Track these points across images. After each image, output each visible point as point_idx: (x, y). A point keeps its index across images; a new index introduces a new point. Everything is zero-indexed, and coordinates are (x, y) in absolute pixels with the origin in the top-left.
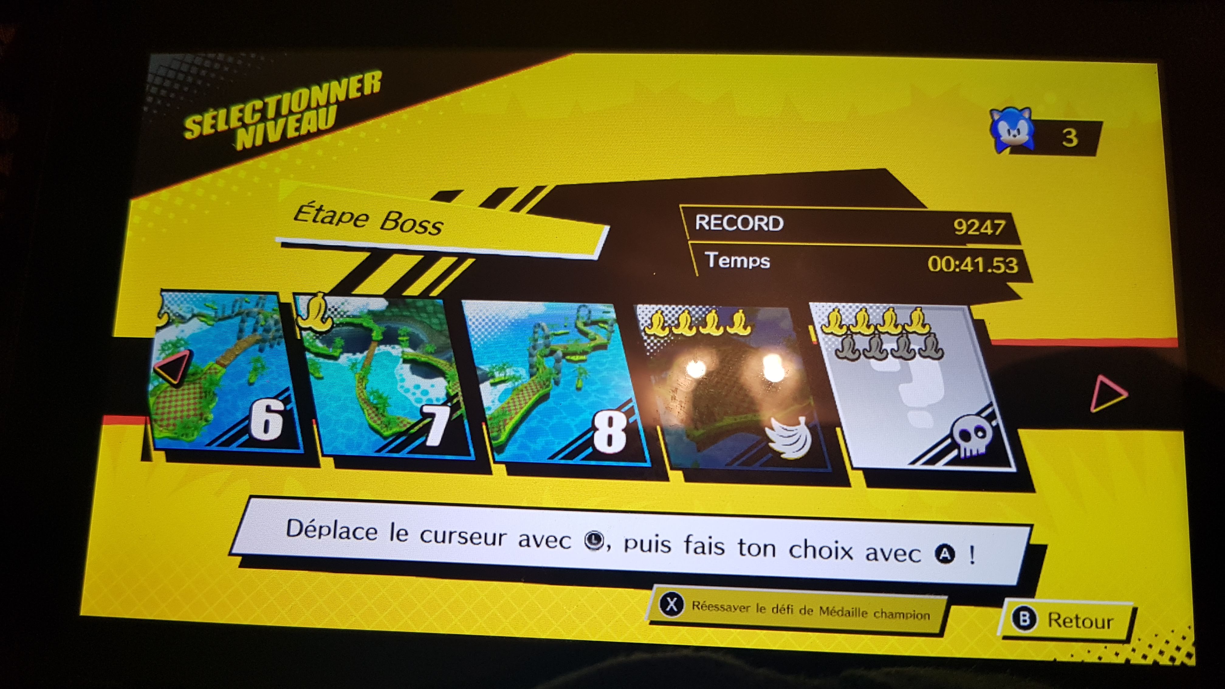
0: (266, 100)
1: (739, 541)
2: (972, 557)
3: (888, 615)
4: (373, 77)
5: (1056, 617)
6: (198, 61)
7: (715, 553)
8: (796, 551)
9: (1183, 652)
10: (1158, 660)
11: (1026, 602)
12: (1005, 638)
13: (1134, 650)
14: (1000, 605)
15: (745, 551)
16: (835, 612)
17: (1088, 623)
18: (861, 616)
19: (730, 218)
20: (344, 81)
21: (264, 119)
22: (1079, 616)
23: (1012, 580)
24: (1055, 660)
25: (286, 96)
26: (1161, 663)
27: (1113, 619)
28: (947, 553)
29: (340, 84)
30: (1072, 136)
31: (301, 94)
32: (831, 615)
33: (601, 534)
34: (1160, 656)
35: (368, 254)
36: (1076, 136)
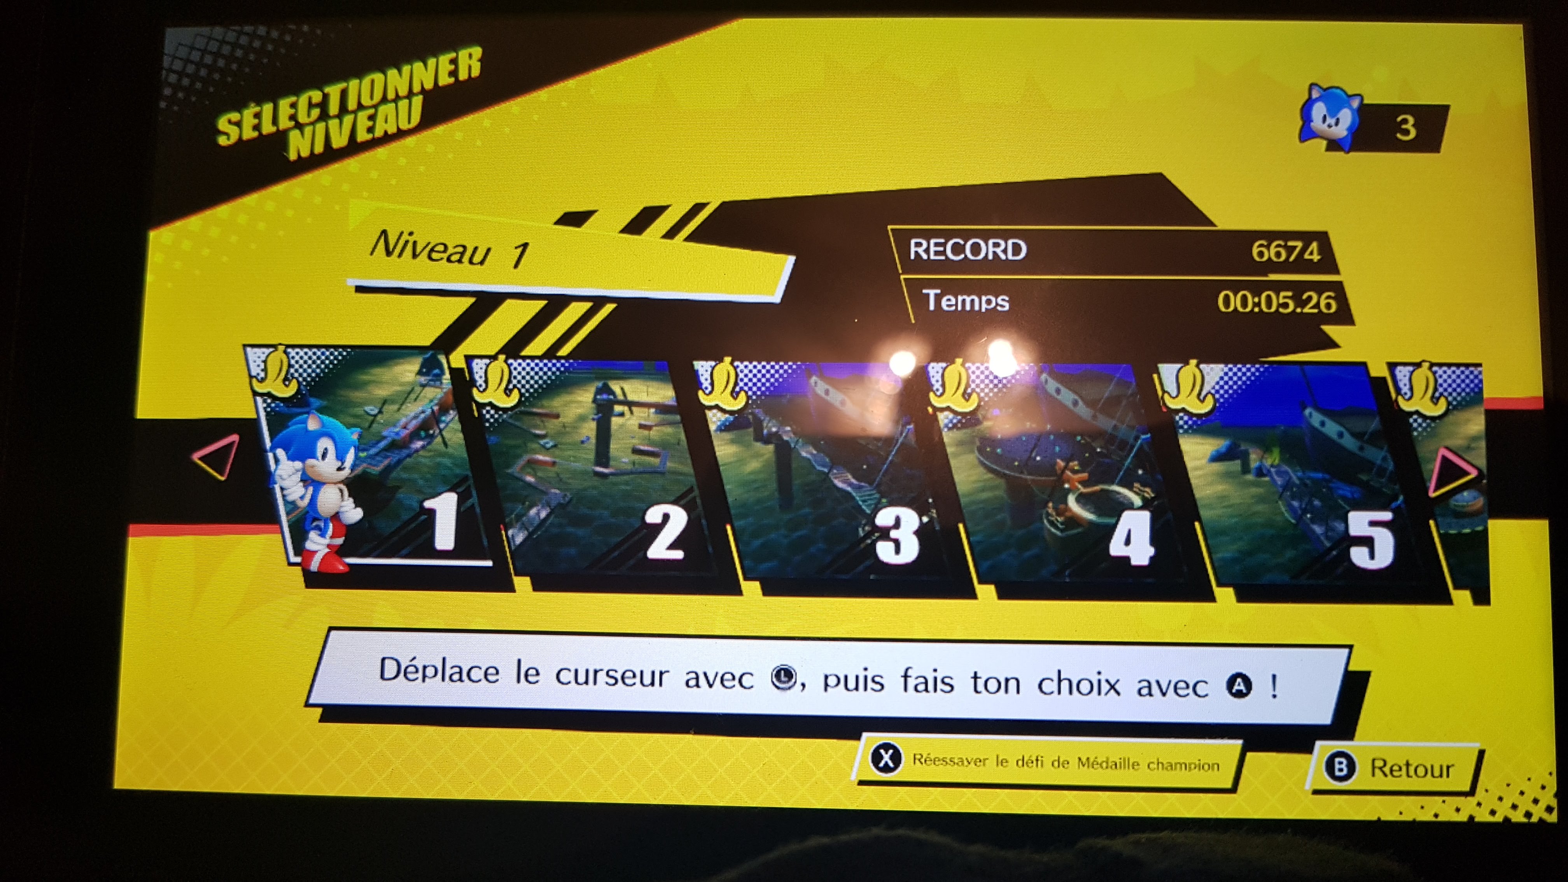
0: (327, 90)
1: (973, 675)
2: (1274, 690)
3: (1165, 766)
4: (470, 56)
5: (1381, 764)
6: (231, 36)
7: (942, 690)
8: (1046, 686)
9: (1542, 805)
10: (1510, 816)
11: (1343, 746)
12: (1316, 792)
13: (1479, 804)
14: (1309, 750)
15: (981, 687)
16: (1098, 764)
17: (1421, 772)
18: (1131, 768)
19: (955, 243)
20: (432, 62)
21: (324, 116)
22: (1410, 762)
23: (1325, 717)
24: (1379, 819)
25: (353, 84)
26: (1514, 820)
27: (1453, 765)
28: (1242, 684)
29: (425, 65)
30: (1409, 126)
31: (373, 82)
32: (1093, 767)
33: (793, 669)
34: (1512, 811)
35: (471, 300)
36: (1414, 125)
